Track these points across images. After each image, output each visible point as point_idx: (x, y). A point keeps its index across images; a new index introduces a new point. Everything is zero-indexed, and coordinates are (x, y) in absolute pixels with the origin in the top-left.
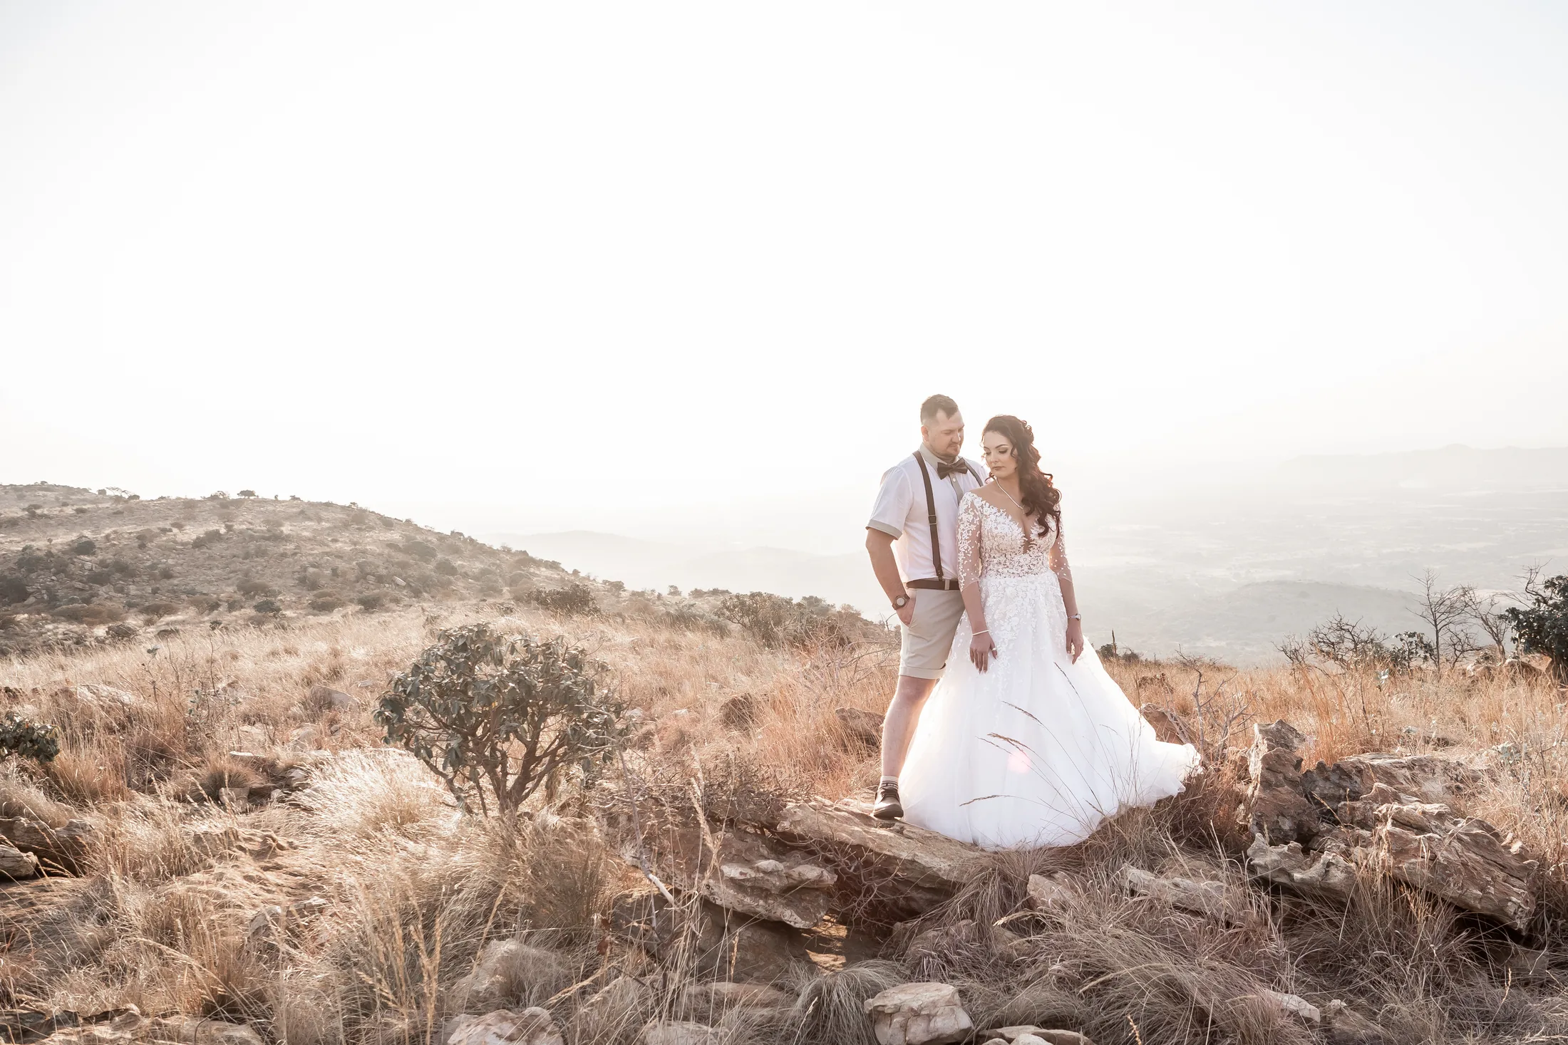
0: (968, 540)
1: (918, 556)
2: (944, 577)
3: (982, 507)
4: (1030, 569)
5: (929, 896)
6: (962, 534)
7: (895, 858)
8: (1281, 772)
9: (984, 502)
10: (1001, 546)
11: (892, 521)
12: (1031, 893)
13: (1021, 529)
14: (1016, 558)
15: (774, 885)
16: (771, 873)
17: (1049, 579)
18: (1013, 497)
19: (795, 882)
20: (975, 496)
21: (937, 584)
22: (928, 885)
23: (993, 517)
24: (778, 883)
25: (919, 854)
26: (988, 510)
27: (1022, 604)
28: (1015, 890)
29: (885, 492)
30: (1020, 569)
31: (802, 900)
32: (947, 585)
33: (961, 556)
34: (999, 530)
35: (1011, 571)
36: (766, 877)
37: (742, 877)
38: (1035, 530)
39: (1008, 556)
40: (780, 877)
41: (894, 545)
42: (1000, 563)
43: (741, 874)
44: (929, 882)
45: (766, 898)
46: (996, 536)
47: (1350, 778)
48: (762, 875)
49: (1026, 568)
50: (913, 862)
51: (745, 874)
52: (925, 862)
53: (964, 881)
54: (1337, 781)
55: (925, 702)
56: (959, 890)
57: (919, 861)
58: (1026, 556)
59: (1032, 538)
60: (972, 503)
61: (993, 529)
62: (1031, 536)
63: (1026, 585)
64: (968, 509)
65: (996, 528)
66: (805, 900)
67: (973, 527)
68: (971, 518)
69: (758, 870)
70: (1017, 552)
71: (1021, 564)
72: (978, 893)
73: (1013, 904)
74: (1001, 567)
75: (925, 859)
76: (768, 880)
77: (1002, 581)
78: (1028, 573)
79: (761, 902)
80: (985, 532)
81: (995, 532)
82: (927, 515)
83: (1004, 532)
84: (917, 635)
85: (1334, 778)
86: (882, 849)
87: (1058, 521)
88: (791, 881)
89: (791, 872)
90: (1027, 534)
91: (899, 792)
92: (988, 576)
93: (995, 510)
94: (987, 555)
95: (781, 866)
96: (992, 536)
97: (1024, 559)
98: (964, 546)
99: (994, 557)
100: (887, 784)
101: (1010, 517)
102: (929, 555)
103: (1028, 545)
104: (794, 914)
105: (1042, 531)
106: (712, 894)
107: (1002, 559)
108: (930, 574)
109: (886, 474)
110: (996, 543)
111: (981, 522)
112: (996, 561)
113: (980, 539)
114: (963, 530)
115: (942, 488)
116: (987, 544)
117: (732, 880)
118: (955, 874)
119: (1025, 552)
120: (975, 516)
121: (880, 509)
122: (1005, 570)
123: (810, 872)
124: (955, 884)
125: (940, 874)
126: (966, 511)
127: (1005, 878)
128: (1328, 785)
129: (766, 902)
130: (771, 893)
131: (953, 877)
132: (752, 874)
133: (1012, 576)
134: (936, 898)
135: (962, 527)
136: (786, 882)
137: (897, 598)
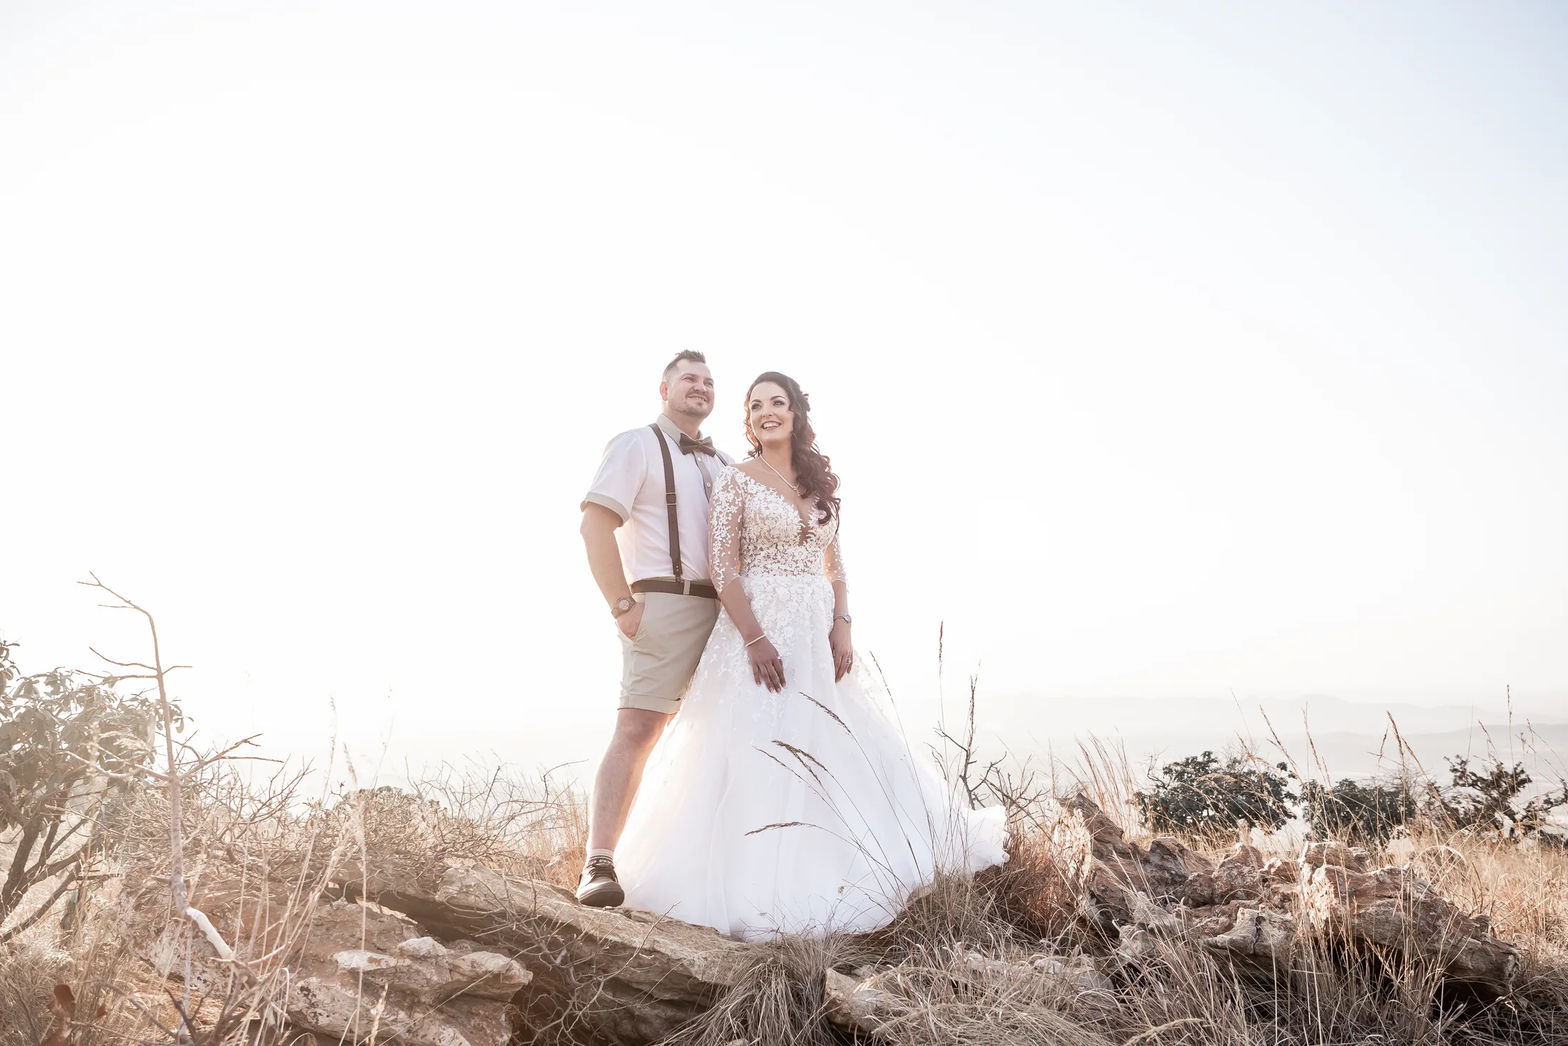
0: (726, 525)
1: (649, 548)
2: (683, 577)
3: (746, 483)
4: (806, 566)
5: (670, 1012)
6: (718, 518)
7: (624, 947)
8: (1109, 842)
9: (748, 478)
10: (772, 532)
11: (621, 497)
12: (833, 994)
13: (797, 512)
14: (790, 551)
15: (428, 981)
16: (423, 959)
17: (824, 583)
18: (785, 473)
19: (464, 979)
20: (737, 470)
21: (673, 586)
22: (667, 996)
23: (761, 496)
24: (435, 978)
25: (662, 940)
26: (753, 487)
27: (798, 610)
28: (807, 989)
29: (609, 461)
30: (794, 565)
31: (471, 1015)
32: (687, 589)
33: (716, 548)
34: (771, 510)
35: (783, 567)
36: (416, 966)
37: (373, 967)
38: (815, 516)
39: (780, 547)
40: (438, 966)
41: (619, 533)
42: (769, 557)
43: (371, 960)
44: (670, 990)
45: (410, 1009)
46: (767, 518)
47: (1175, 858)
48: (408, 962)
49: (801, 565)
50: (651, 951)
51: (379, 961)
52: (672, 950)
53: (728, 982)
54: (1160, 863)
55: (652, 747)
56: (722, 995)
57: (662, 950)
58: (802, 549)
59: (811, 525)
60: (733, 478)
61: (763, 510)
62: (810, 522)
63: (801, 585)
64: (727, 485)
65: (767, 508)
66: (478, 1015)
67: (734, 509)
68: (731, 496)
69: (402, 953)
70: (791, 543)
71: (795, 559)
72: (752, 998)
73: (805, 1013)
74: (770, 561)
75: (669, 946)
76: (418, 972)
77: (771, 579)
78: (804, 571)
79: (402, 1015)
80: (750, 514)
81: (766, 513)
82: (664, 493)
83: (778, 512)
84: (645, 651)
85: (1155, 859)
86: (603, 932)
87: (837, 509)
88: (457, 977)
89: (458, 962)
90: (804, 519)
91: (615, 870)
92: (751, 575)
93: (763, 488)
94: (751, 547)
95: (442, 950)
96: (761, 518)
97: (799, 552)
98: (722, 533)
99: (761, 549)
100: (598, 860)
101: (783, 498)
102: (665, 545)
103: (804, 535)
104: (458, 1034)
105: (822, 517)
106: (313, 1005)
107: (772, 551)
108: (665, 572)
109: (611, 442)
110: (766, 528)
111: (744, 503)
112: (763, 553)
113: (742, 525)
114: (721, 513)
115: (684, 465)
116: (753, 530)
117: (353, 973)
118: (715, 970)
119: (801, 544)
120: (737, 494)
121: (598, 483)
122: (775, 566)
123: (492, 961)
124: (716, 986)
125: (693, 970)
126: (725, 488)
127: (790, 975)
128: (1149, 868)
129: (410, 1016)
130: (419, 1001)
131: (711, 976)
132: (389, 961)
133: (784, 573)
134: (680, 1015)
135: (718, 509)
136: (447, 977)
137: (620, 600)
